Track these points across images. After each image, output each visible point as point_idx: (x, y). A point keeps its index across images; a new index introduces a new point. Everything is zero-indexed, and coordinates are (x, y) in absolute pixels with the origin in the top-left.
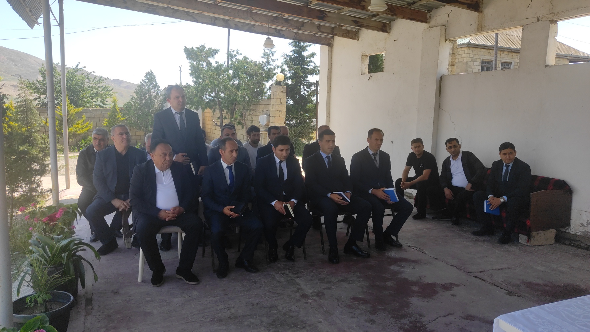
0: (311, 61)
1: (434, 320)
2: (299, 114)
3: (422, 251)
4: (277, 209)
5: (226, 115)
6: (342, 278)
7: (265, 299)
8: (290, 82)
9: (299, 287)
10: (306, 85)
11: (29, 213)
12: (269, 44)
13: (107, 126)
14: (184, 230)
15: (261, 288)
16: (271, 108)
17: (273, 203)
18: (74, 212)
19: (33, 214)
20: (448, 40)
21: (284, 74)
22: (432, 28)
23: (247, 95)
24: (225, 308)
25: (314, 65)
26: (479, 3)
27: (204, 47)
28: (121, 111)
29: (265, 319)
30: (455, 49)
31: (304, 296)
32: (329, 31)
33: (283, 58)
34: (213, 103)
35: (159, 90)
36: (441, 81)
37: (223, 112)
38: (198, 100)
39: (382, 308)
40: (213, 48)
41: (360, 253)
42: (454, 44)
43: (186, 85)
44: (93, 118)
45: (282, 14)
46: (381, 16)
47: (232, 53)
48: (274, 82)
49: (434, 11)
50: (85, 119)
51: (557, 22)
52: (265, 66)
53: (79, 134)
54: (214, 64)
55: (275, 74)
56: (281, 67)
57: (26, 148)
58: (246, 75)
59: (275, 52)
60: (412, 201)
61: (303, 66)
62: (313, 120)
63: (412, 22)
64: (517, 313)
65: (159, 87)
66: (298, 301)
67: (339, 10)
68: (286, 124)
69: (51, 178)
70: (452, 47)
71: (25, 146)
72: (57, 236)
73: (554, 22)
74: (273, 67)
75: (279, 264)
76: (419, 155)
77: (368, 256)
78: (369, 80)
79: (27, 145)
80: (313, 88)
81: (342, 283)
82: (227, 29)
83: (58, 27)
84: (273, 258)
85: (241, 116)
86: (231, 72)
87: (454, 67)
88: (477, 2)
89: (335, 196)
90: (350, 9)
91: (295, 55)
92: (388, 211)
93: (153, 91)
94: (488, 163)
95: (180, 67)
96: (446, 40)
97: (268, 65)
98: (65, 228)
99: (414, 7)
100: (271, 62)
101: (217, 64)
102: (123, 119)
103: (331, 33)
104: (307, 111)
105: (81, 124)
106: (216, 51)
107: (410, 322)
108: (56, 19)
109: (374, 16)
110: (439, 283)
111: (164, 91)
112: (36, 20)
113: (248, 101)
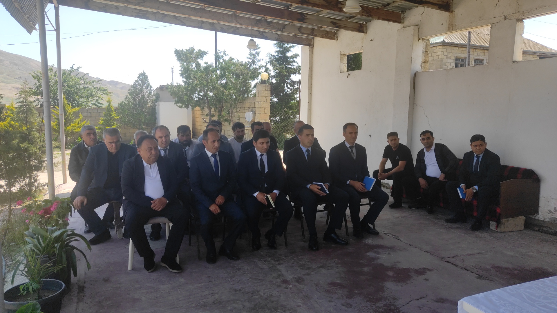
0: (294, 61)
1: (408, 303)
2: (283, 110)
3: (397, 238)
4: (259, 199)
5: (214, 112)
6: (321, 265)
7: (247, 285)
8: (274, 81)
9: (280, 273)
10: (289, 84)
11: (26, 206)
12: (252, 45)
13: (103, 124)
14: (171, 220)
15: (244, 275)
16: (256, 106)
17: (255, 195)
18: (69, 205)
19: (29, 207)
20: (421, 38)
21: (268, 73)
22: (406, 27)
23: (233, 93)
24: (209, 294)
25: (297, 65)
26: (450, 3)
27: (193, 49)
28: (116, 110)
29: (247, 304)
30: (428, 48)
31: (285, 282)
32: (309, 32)
33: (268, 58)
34: (201, 102)
35: (151, 90)
36: (415, 78)
37: (211, 110)
38: (187, 99)
39: (358, 292)
40: (202, 50)
41: (338, 240)
42: (426, 43)
43: (177, 85)
44: (89, 117)
45: (264, 17)
46: (358, 17)
47: (219, 54)
48: (259, 81)
49: (407, 11)
50: (82, 118)
51: (524, 21)
52: (251, 66)
53: (77, 133)
54: (203, 65)
55: (260, 73)
56: (265, 67)
57: (26, 145)
58: (233, 75)
59: (260, 52)
60: (388, 192)
61: (286, 66)
62: (297, 116)
63: (387, 22)
64: (480, 296)
65: (152, 87)
66: (279, 286)
67: (318, 12)
68: (271, 121)
69: (47, 174)
70: (425, 45)
71: (25, 144)
72: (51, 228)
73: (521, 20)
74: (258, 67)
75: (262, 252)
76: (394, 148)
77: (346, 243)
78: (347, 77)
79: (27, 142)
80: (296, 86)
81: (321, 269)
82: (214, 32)
83: (55, 32)
84: (256, 246)
85: (228, 113)
86: (218, 72)
87: (427, 64)
88: (447, 2)
89: (314, 187)
90: (328, 11)
91: (279, 55)
92: (365, 201)
93: (146, 90)
94: (459, 154)
95: (172, 69)
96: (419, 39)
97: (254, 65)
98: (59, 221)
99: (388, 8)
100: (257, 62)
101: (206, 65)
102: (118, 117)
103: (312, 34)
104: (290, 108)
105: (79, 123)
106: (205, 53)
107: (385, 306)
108: (52, 25)
109: (351, 17)
110: (413, 268)
111: (156, 91)
112: (34, 26)
113: (234, 99)
